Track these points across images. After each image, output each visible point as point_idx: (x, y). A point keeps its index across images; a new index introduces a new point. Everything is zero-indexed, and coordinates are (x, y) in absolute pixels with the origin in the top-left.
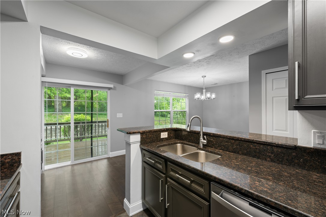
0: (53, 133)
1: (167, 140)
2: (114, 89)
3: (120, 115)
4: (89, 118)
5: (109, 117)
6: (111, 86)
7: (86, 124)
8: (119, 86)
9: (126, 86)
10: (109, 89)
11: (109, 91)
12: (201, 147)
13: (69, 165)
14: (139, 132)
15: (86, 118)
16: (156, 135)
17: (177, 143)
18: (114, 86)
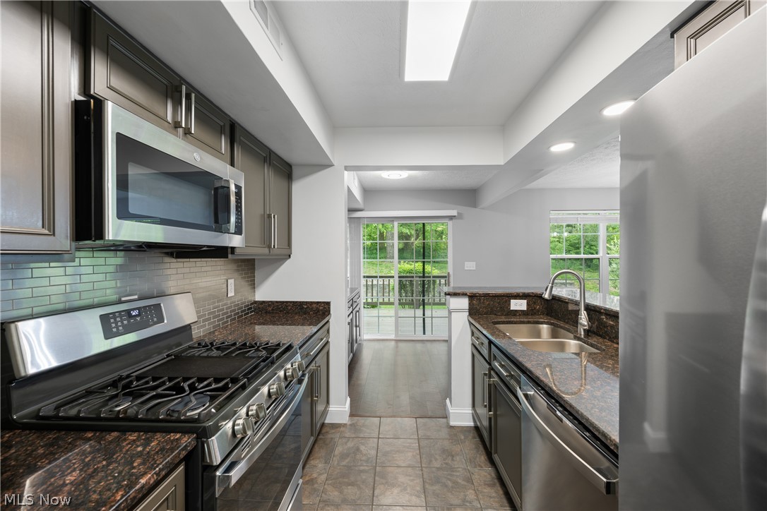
0: (370, 290)
1: (524, 314)
2: (460, 216)
3: (470, 266)
4: (428, 268)
5: (450, 268)
6: (454, 213)
7: (432, 279)
8: (468, 211)
9: (483, 209)
10: (451, 218)
11: (450, 223)
12: (581, 334)
13: (393, 340)
14: (464, 295)
15: (415, 267)
16: (498, 303)
17: (542, 323)
18: (458, 213)
